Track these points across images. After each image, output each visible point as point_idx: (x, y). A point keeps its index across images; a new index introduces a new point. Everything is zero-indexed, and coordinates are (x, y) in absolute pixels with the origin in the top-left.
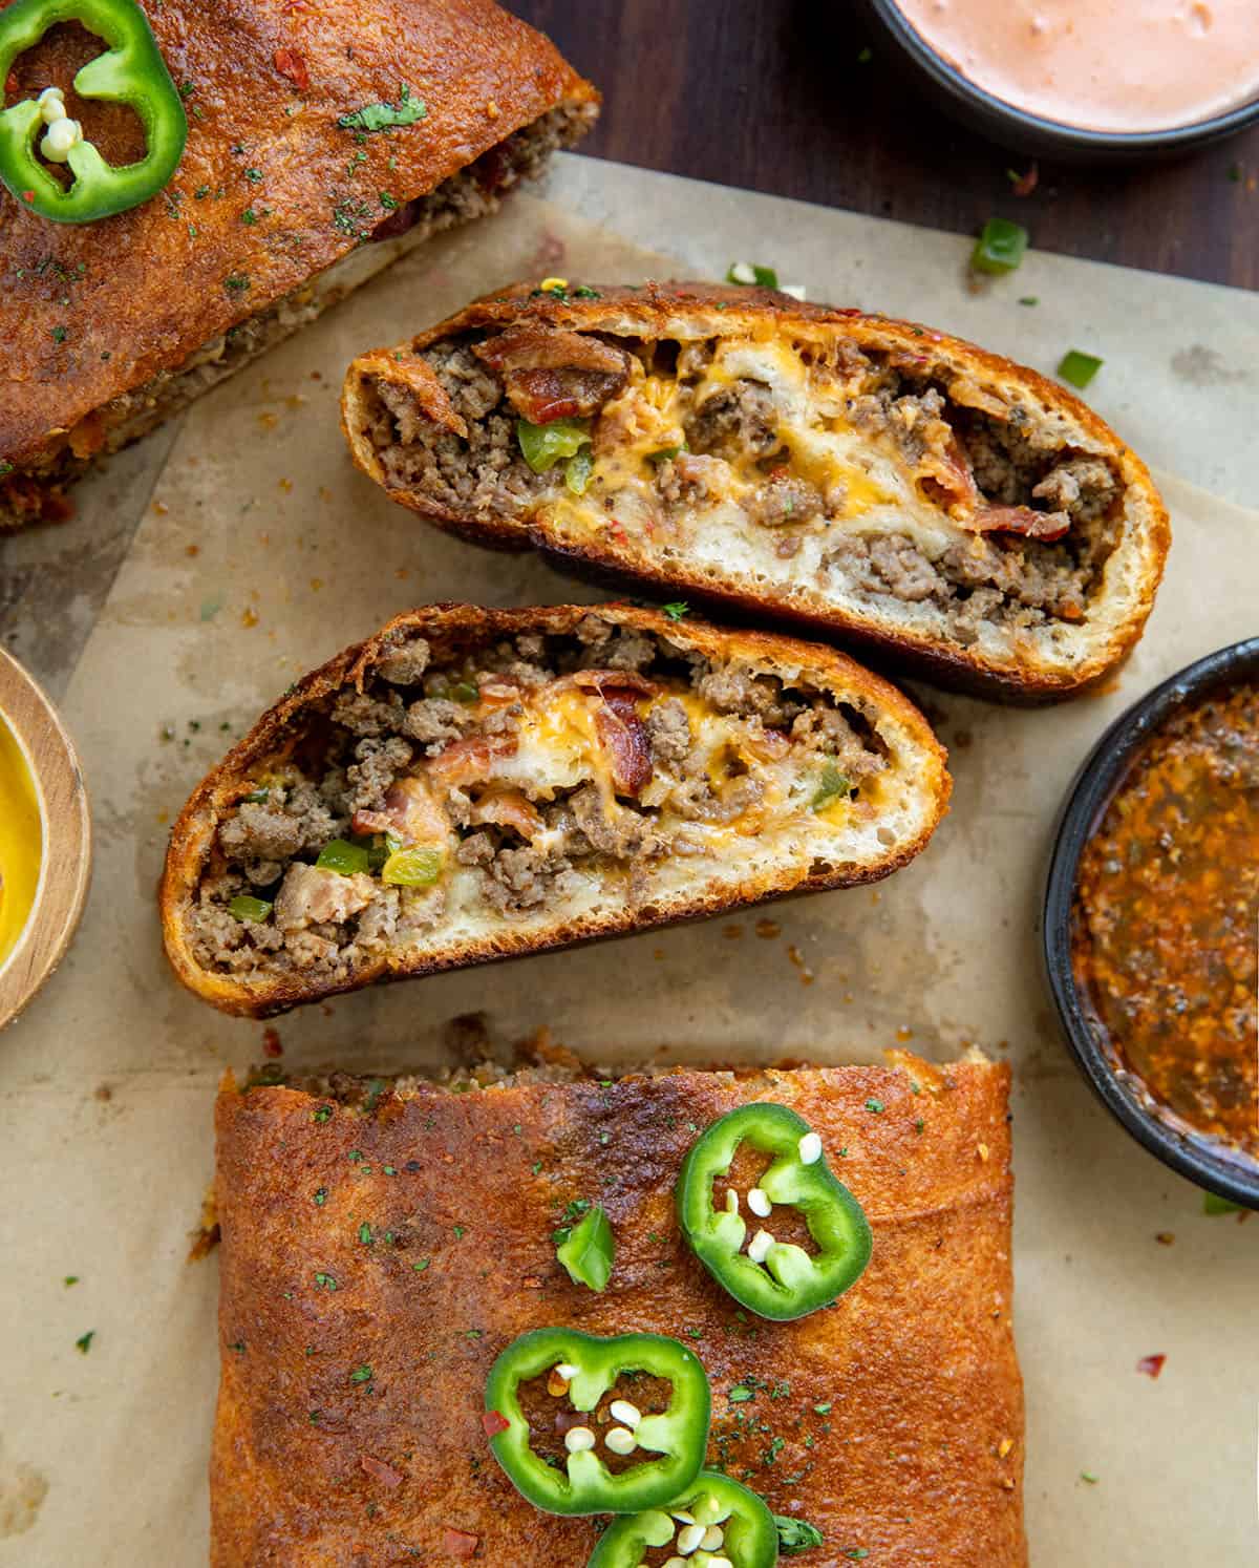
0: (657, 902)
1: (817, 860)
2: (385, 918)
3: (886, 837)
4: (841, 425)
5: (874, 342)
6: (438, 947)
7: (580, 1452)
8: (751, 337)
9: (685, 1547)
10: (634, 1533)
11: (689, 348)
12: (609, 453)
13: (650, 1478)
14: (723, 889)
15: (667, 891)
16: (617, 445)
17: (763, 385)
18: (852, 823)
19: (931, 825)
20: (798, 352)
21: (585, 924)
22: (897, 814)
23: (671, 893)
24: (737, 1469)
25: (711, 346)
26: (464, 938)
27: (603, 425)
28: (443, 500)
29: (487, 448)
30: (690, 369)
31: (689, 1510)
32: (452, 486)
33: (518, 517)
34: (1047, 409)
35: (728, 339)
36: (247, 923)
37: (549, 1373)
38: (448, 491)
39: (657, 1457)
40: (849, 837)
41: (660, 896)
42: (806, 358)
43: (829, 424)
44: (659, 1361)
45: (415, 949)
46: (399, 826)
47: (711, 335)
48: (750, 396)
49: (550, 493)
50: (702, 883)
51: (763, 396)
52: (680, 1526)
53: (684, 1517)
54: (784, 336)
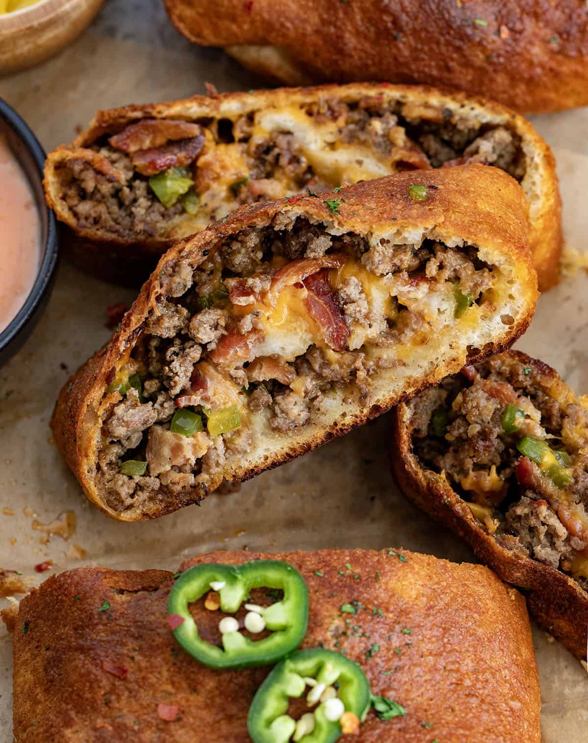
0: (378, 400)
1: (469, 347)
2: (218, 455)
3: (507, 320)
4: (338, 145)
5: (347, 97)
6: (254, 463)
8: (273, 106)
11: (237, 120)
12: (208, 188)
14: (416, 381)
15: (382, 393)
16: (211, 183)
17: (288, 133)
18: (484, 318)
19: (532, 306)
20: (304, 111)
21: (339, 426)
22: (508, 305)
23: (386, 393)
25: (251, 117)
26: (268, 454)
27: (199, 172)
28: (116, 231)
29: (135, 200)
30: (242, 132)
32: (118, 224)
33: (162, 235)
34: (463, 106)
35: (259, 110)
36: (137, 478)
38: (118, 227)
40: (484, 326)
41: (380, 397)
42: (310, 114)
43: (332, 146)
45: (240, 467)
46: (206, 399)
47: (248, 109)
48: (282, 141)
49: (177, 219)
50: (402, 383)
51: (288, 137)
54: (293, 104)
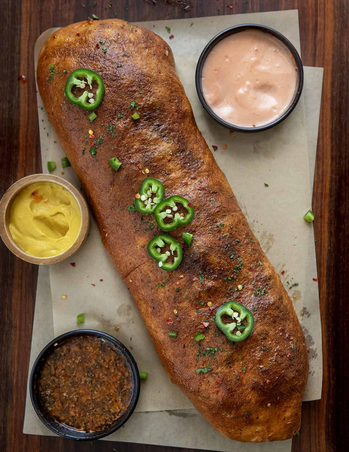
7: (174, 207)
9: (150, 199)
10: (159, 198)
13: (161, 208)
24: (147, 215)
31: (152, 205)
37: (184, 216)
39: (161, 211)
44: (168, 226)
52: (152, 202)
53: (152, 204)
